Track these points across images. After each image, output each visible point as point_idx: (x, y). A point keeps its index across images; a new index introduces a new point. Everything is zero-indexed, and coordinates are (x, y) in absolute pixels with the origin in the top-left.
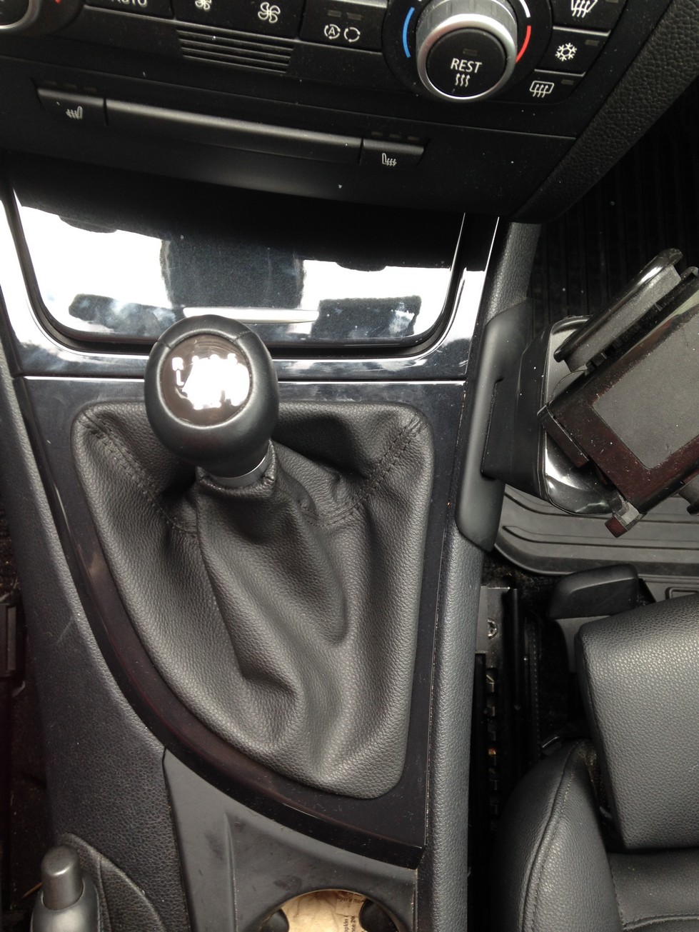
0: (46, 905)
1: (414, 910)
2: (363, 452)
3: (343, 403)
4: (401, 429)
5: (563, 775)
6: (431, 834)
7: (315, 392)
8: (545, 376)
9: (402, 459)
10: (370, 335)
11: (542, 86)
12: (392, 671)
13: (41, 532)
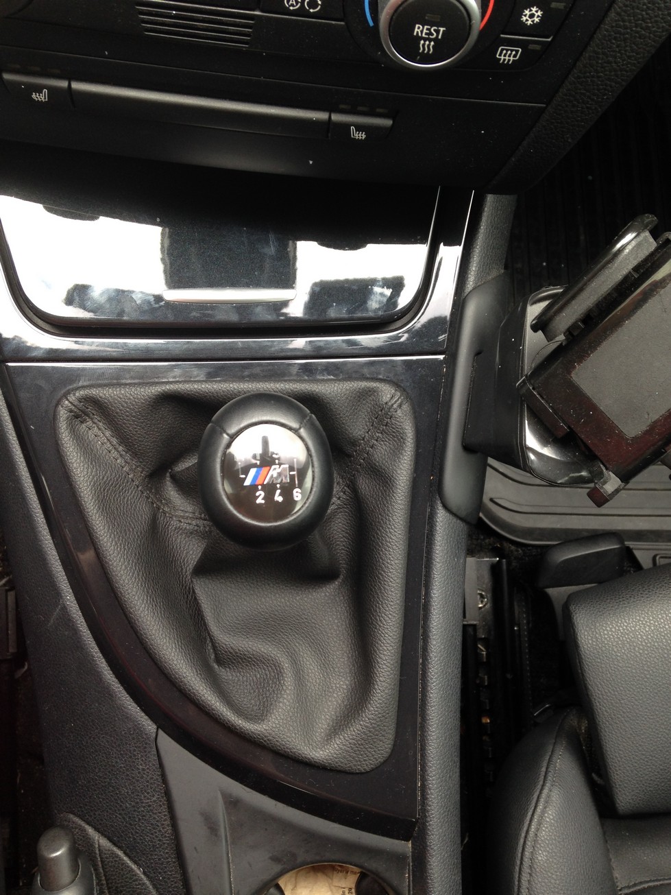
0: (42, 887)
1: (409, 882)
2: (346, 430)
3: (323, 380)
4: (382, 405)
5: (555, 743)
6: (423, 806)
7: (296, 370)
8: (523, 347)
9: (385, 435)
10: (349, 312)
11: (509, 52)
12: (381, 646)
13: (28, 518)
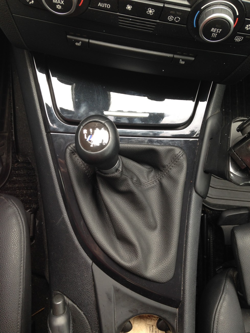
0: (53, 314)
1: (177, 323)
2: (162, 162)
3: (156, 145)
4: (176, 155)
6: (184, 296)
7: (147, 141)
8: (230, 137)
9: (176, 165)
11: (239, 38)
12: (171, 239)
13: (53, 186)
